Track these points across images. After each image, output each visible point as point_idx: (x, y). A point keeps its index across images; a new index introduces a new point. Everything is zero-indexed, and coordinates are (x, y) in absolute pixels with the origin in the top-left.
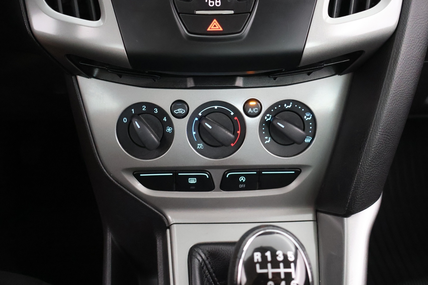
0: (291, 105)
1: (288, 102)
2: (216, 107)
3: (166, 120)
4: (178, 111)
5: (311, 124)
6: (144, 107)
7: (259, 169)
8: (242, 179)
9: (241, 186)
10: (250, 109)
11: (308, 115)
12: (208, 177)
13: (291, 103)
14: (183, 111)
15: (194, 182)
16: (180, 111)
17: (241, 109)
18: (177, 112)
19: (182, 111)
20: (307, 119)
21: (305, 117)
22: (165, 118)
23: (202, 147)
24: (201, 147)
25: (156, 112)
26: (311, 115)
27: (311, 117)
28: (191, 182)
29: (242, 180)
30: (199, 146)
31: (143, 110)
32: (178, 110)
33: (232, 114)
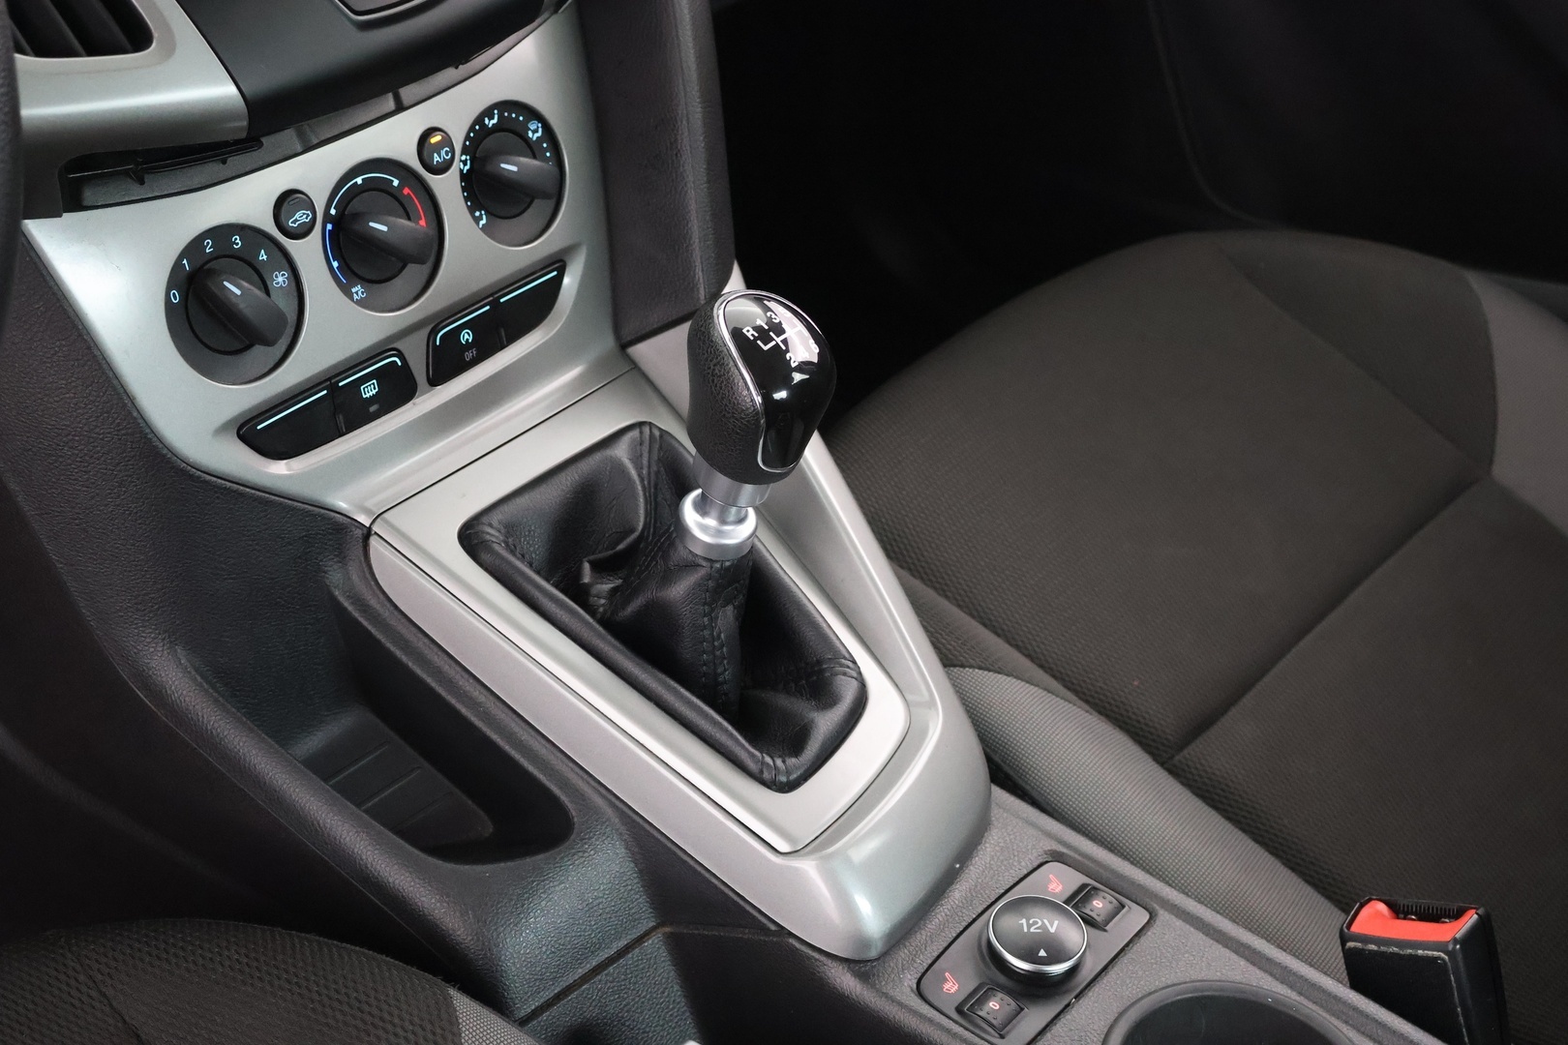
0: (496, 117)
1: (488, 112)
2: (359, 180)
3: (265, 257)
4: (296, 220)
5: (545, 145)
6: (208, 243)
7: (492, 295)
8: (466, 336)
9: (469, 355)
10: (435, 155)
11: (533, 125)
12: (400, 364)
13: (496, 112)
14: (308, 215)
15: (374, 392)
16: (301, 217)
17: (415, 163)
18: (294, 222)
19: (305, 216)
20: (534, 139)
21: (530, 134)
22: (263, 251)
23: (363, 294)
24: (360, 293)
25: (237, 244)
26: (540, 125)
27: (540, 130)
28: (368, 395)
29: (467, 340)
30: (357, 293)
31: (208, 251)
32: (297, 216)
33: (396, 183)
